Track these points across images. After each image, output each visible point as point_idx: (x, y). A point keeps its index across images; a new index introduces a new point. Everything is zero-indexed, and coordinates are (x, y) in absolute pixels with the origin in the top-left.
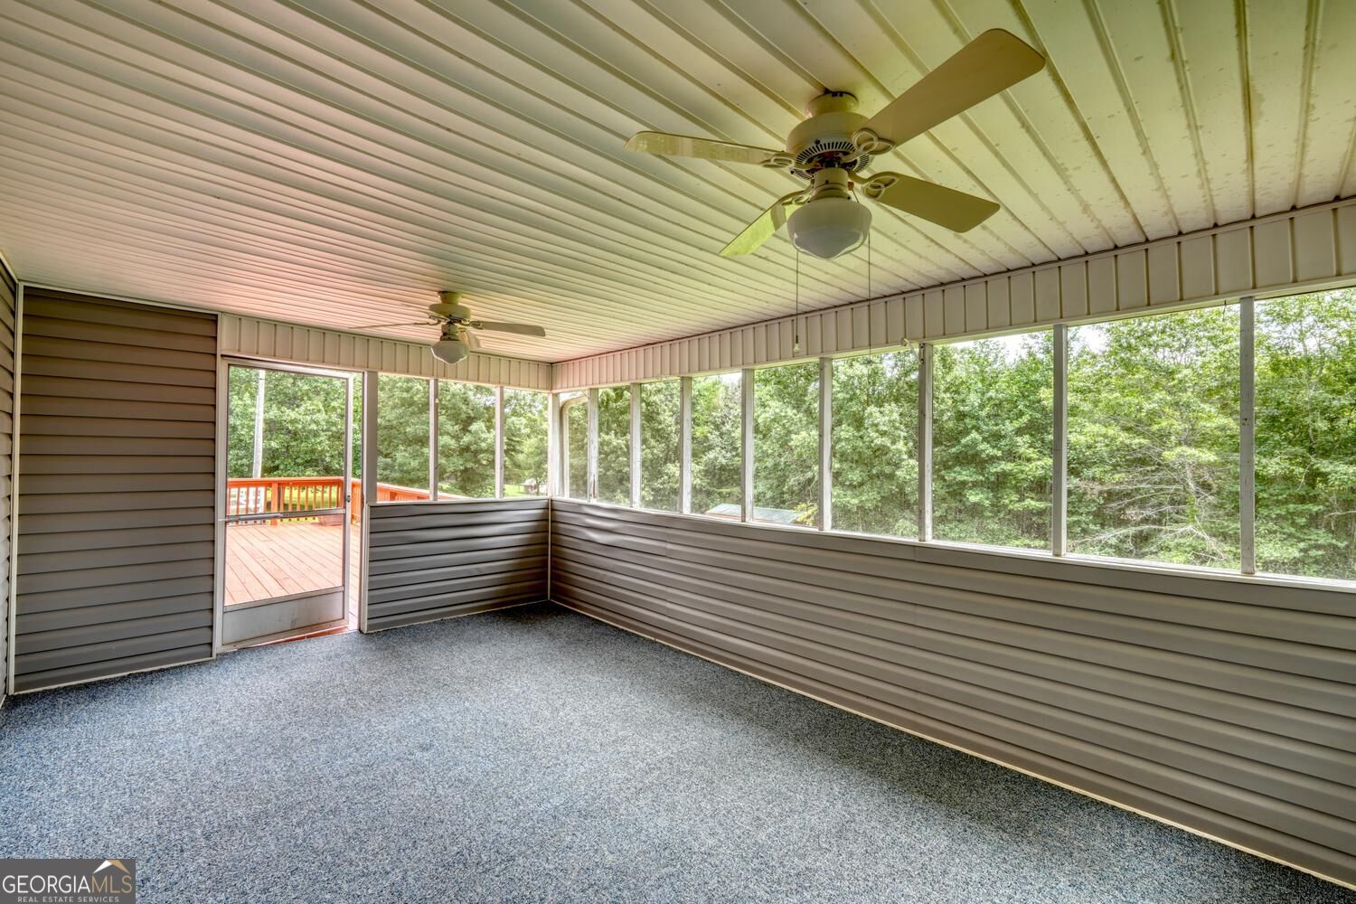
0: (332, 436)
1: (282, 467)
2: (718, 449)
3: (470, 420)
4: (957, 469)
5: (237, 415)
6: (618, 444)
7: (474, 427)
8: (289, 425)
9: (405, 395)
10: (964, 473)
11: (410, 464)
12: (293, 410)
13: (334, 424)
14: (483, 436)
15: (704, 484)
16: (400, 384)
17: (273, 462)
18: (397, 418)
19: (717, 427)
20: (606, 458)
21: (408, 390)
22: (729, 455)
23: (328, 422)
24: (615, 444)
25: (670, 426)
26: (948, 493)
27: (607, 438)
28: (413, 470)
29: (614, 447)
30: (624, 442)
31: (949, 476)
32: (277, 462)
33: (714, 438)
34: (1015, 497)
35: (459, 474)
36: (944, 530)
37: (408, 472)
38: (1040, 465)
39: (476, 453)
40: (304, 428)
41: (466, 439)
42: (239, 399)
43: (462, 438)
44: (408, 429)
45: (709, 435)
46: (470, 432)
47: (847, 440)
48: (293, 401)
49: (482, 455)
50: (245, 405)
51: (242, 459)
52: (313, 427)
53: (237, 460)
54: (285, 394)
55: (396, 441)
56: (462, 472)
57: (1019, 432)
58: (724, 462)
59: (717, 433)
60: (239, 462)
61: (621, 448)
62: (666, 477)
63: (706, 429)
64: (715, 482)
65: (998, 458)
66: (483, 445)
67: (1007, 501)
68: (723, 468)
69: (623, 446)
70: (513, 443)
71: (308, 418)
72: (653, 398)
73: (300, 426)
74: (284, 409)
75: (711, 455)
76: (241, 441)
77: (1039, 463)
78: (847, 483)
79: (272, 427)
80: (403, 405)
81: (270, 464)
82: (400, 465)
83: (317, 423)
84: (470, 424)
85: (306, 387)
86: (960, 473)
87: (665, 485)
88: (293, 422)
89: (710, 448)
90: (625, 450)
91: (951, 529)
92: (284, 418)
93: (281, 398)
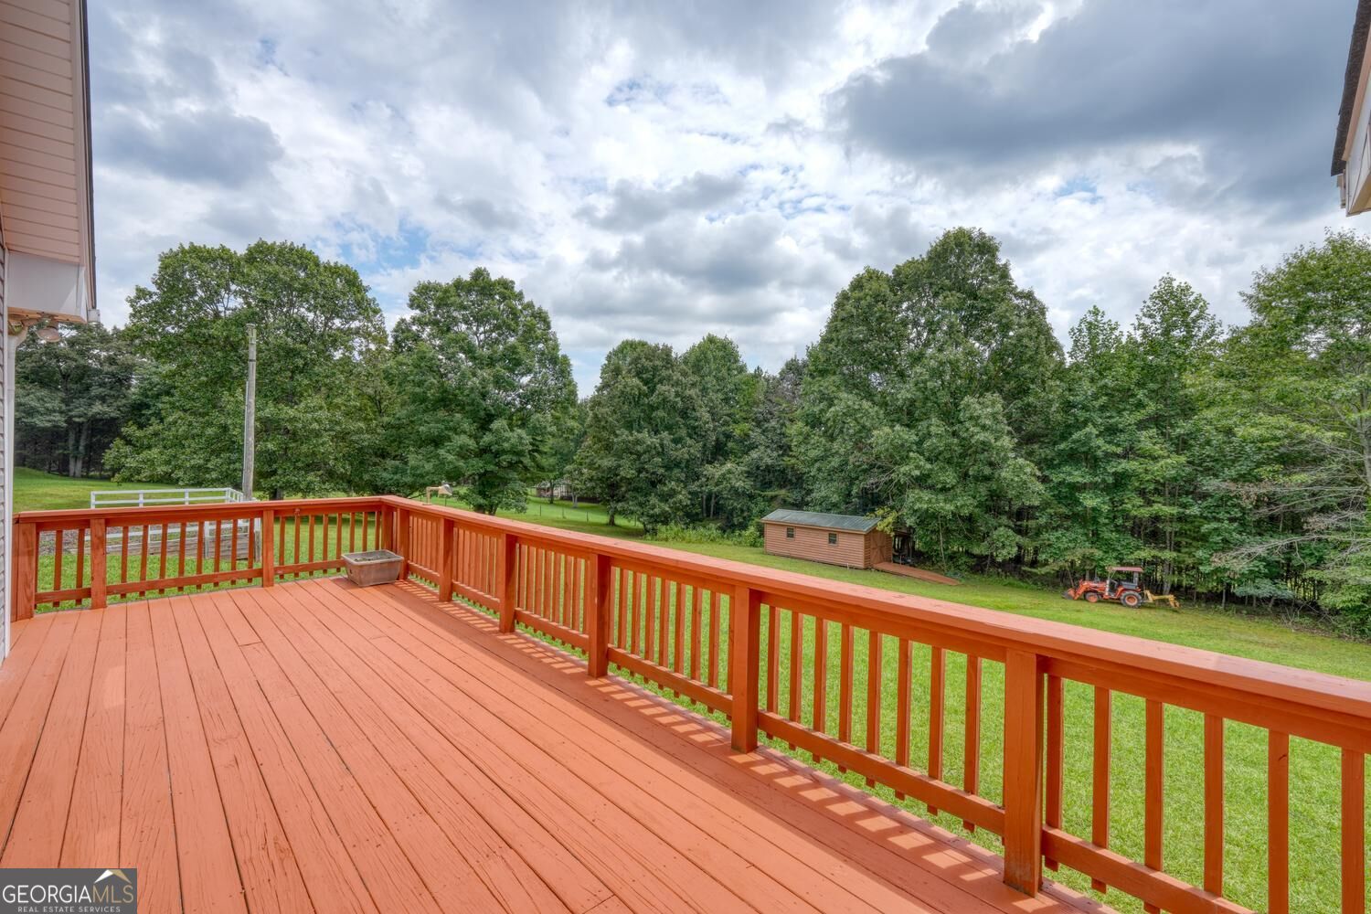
0: (336, 436)
1: (280, 472)
2: (762, 448)
3: (490, 418)
4: (1067, 468)
5: (229, 414)
6: (652, 443)
7: (495, 425)
8: (287, 424)
9: (417, 390)
10: (1076, 473)
11: (423, 467)
12: (292, 407)
13: (338, 423)
14: (506, 435)
15: (747, 487)
16: (412, 377)
17: (270, 466)
18: (408, 416)
19: (759, 424)
20: (639, 459)
21: (420, 384)
22: (775, 454)
23: (331, 421)
24: (649, 443)
25: (708, 423)
26: (1054, 496)
27: (640, 436)
28: (427, 473)
29: (648, 446)
30: (658, 441)
31: (1056, 478)
32: (274, 466)
33: (756, 435)
34: (1139, 501)
35: (477, 477)
36: (1049, 540)
37: (422, 476)
38: (1170, 464)
39: (497, 454)
40: (304, 427)
41: (487, 438)
42: (230, 395)
43: (482, 438)
44: (421, 428)
45: (751, 432)
46: (490, 430)
47: (939, 436)
48: (291, 397)
49: (504, 457)
50: (237, 402)
51: (234, 463)
52: (315, 426)
53: (229, 464)
54: (283, 390)
55: (407, 442)
56: (481, 476)
57: (1142, 425)
58: (769, 462)
59: (759, 430)
60: (232, 466)
61: (655, 448)
62: (704, 479)
63: (746, 426)
64: (758, 485)
65: (1118, 456)
66: (506, 445)
67: (1129, 506)
68: (769, 469)
69: (657, 445)
70: (537, 443)
71: (309, 416)
72: (688, 392)
73: (300, 426)
74: (281, 406)
75: (754, 454)
76: (234, 442)
77: (1169, 461)
78: (939, 486)
79: (267, 427)
80: (414, 402)
81: (266, 468)
82: (412, 468)
83: (318, 421)
84: (491, 421)
85: (306, 382)
86: (1070, 474)
87: (703, 489)
88: (293, 420)
89: (753, 447)
90: (660, 450)
91: (1058, 538)
92: (282, 416)
93: (278, 393)
